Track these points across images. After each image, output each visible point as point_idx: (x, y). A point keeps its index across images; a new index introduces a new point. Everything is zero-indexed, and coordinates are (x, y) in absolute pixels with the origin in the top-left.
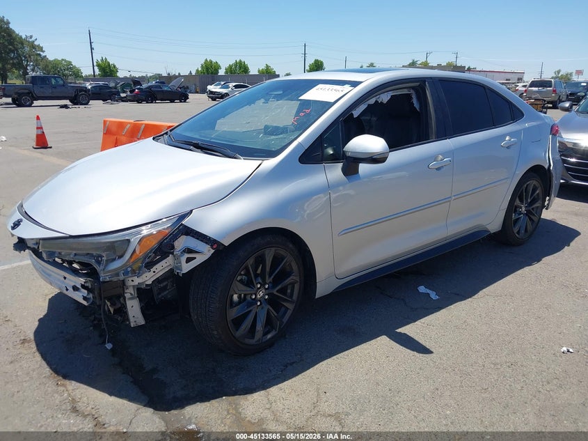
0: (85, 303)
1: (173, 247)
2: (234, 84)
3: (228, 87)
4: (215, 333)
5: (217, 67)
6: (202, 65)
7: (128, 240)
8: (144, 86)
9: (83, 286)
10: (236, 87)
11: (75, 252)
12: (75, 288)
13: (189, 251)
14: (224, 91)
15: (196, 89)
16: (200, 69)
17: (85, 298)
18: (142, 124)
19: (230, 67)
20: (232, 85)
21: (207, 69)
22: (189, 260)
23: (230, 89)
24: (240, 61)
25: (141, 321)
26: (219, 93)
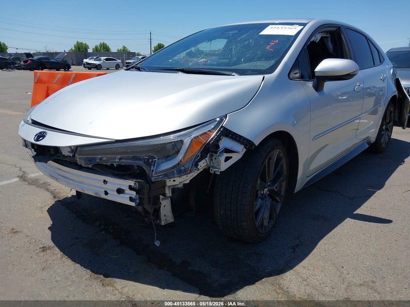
0: (133, 204)
1: (218, 147)
2: (105, 58)
3: (100, 60)
4: (245, 224)
5: (86, 48)
6: (75, 46)
7: (181, 140)
8: (36, 58)
9: (131, 188)
10: (107, 60)
11: (119, 156)
12: (120, 191)
13: (227, 151)
14: (97, 63)
15: (72, 62)
16: (73, 49)
17: (131, 199)
18: (73, 73)
19: (96, 47)
20: (103, 58)
21: (79, 49)
22: (227, 159)
23: (102, 62)
24: (103, 43)
25: (171, 219)
26: (94, 64)
